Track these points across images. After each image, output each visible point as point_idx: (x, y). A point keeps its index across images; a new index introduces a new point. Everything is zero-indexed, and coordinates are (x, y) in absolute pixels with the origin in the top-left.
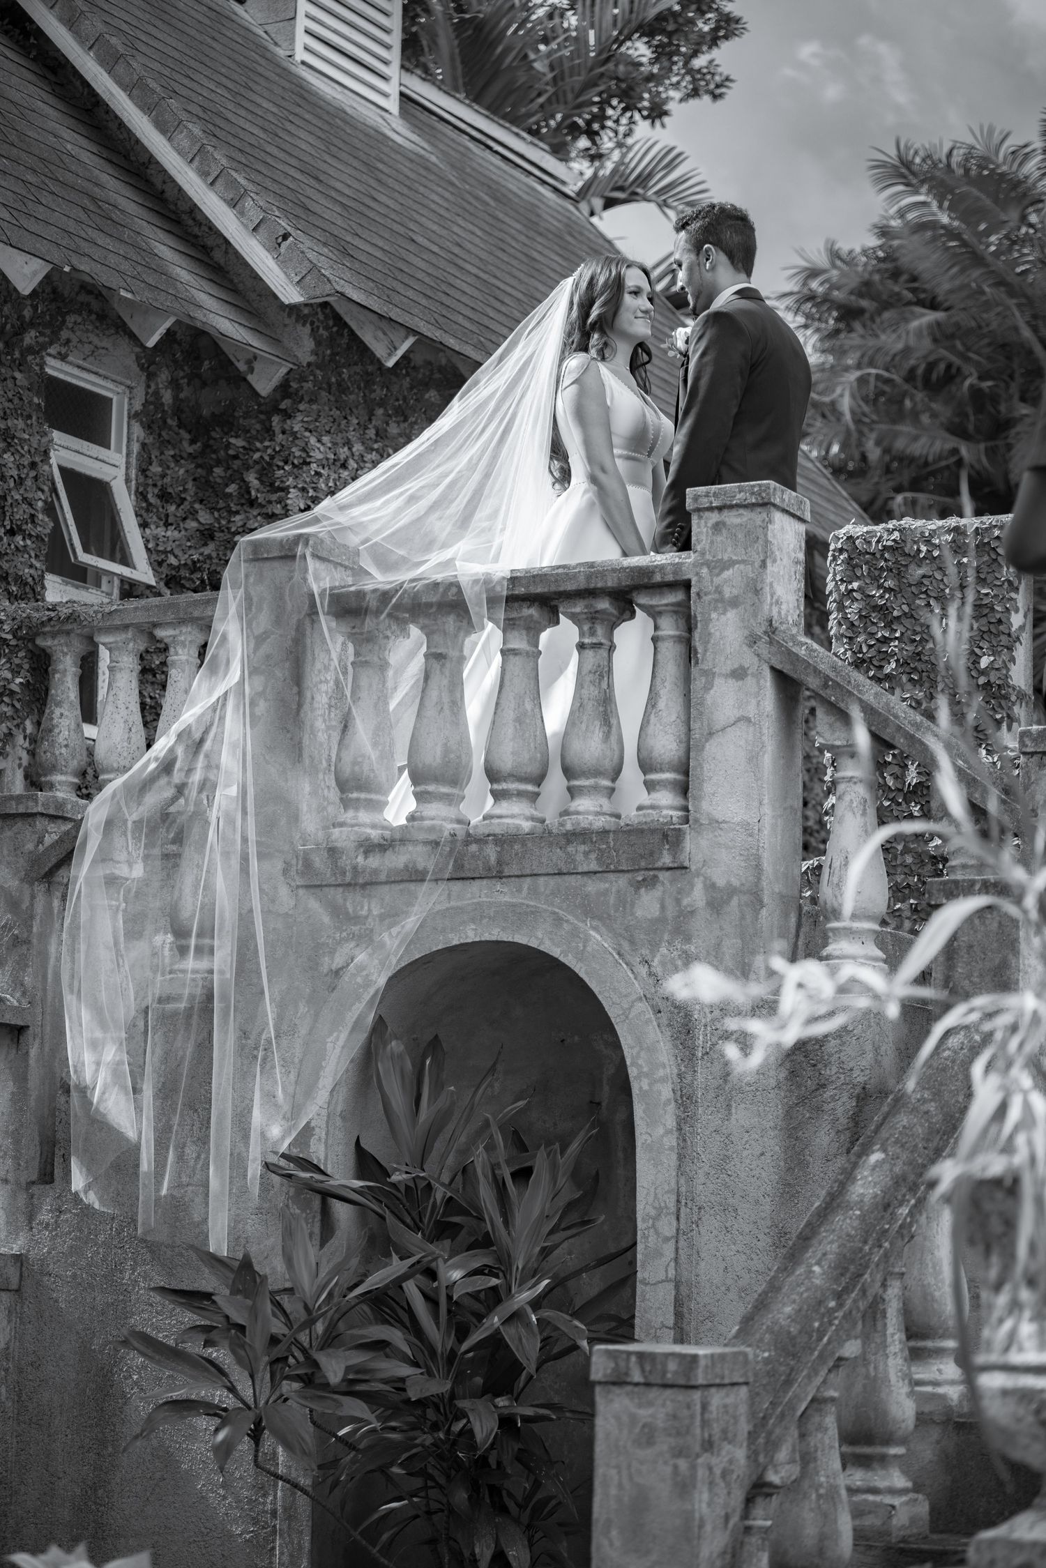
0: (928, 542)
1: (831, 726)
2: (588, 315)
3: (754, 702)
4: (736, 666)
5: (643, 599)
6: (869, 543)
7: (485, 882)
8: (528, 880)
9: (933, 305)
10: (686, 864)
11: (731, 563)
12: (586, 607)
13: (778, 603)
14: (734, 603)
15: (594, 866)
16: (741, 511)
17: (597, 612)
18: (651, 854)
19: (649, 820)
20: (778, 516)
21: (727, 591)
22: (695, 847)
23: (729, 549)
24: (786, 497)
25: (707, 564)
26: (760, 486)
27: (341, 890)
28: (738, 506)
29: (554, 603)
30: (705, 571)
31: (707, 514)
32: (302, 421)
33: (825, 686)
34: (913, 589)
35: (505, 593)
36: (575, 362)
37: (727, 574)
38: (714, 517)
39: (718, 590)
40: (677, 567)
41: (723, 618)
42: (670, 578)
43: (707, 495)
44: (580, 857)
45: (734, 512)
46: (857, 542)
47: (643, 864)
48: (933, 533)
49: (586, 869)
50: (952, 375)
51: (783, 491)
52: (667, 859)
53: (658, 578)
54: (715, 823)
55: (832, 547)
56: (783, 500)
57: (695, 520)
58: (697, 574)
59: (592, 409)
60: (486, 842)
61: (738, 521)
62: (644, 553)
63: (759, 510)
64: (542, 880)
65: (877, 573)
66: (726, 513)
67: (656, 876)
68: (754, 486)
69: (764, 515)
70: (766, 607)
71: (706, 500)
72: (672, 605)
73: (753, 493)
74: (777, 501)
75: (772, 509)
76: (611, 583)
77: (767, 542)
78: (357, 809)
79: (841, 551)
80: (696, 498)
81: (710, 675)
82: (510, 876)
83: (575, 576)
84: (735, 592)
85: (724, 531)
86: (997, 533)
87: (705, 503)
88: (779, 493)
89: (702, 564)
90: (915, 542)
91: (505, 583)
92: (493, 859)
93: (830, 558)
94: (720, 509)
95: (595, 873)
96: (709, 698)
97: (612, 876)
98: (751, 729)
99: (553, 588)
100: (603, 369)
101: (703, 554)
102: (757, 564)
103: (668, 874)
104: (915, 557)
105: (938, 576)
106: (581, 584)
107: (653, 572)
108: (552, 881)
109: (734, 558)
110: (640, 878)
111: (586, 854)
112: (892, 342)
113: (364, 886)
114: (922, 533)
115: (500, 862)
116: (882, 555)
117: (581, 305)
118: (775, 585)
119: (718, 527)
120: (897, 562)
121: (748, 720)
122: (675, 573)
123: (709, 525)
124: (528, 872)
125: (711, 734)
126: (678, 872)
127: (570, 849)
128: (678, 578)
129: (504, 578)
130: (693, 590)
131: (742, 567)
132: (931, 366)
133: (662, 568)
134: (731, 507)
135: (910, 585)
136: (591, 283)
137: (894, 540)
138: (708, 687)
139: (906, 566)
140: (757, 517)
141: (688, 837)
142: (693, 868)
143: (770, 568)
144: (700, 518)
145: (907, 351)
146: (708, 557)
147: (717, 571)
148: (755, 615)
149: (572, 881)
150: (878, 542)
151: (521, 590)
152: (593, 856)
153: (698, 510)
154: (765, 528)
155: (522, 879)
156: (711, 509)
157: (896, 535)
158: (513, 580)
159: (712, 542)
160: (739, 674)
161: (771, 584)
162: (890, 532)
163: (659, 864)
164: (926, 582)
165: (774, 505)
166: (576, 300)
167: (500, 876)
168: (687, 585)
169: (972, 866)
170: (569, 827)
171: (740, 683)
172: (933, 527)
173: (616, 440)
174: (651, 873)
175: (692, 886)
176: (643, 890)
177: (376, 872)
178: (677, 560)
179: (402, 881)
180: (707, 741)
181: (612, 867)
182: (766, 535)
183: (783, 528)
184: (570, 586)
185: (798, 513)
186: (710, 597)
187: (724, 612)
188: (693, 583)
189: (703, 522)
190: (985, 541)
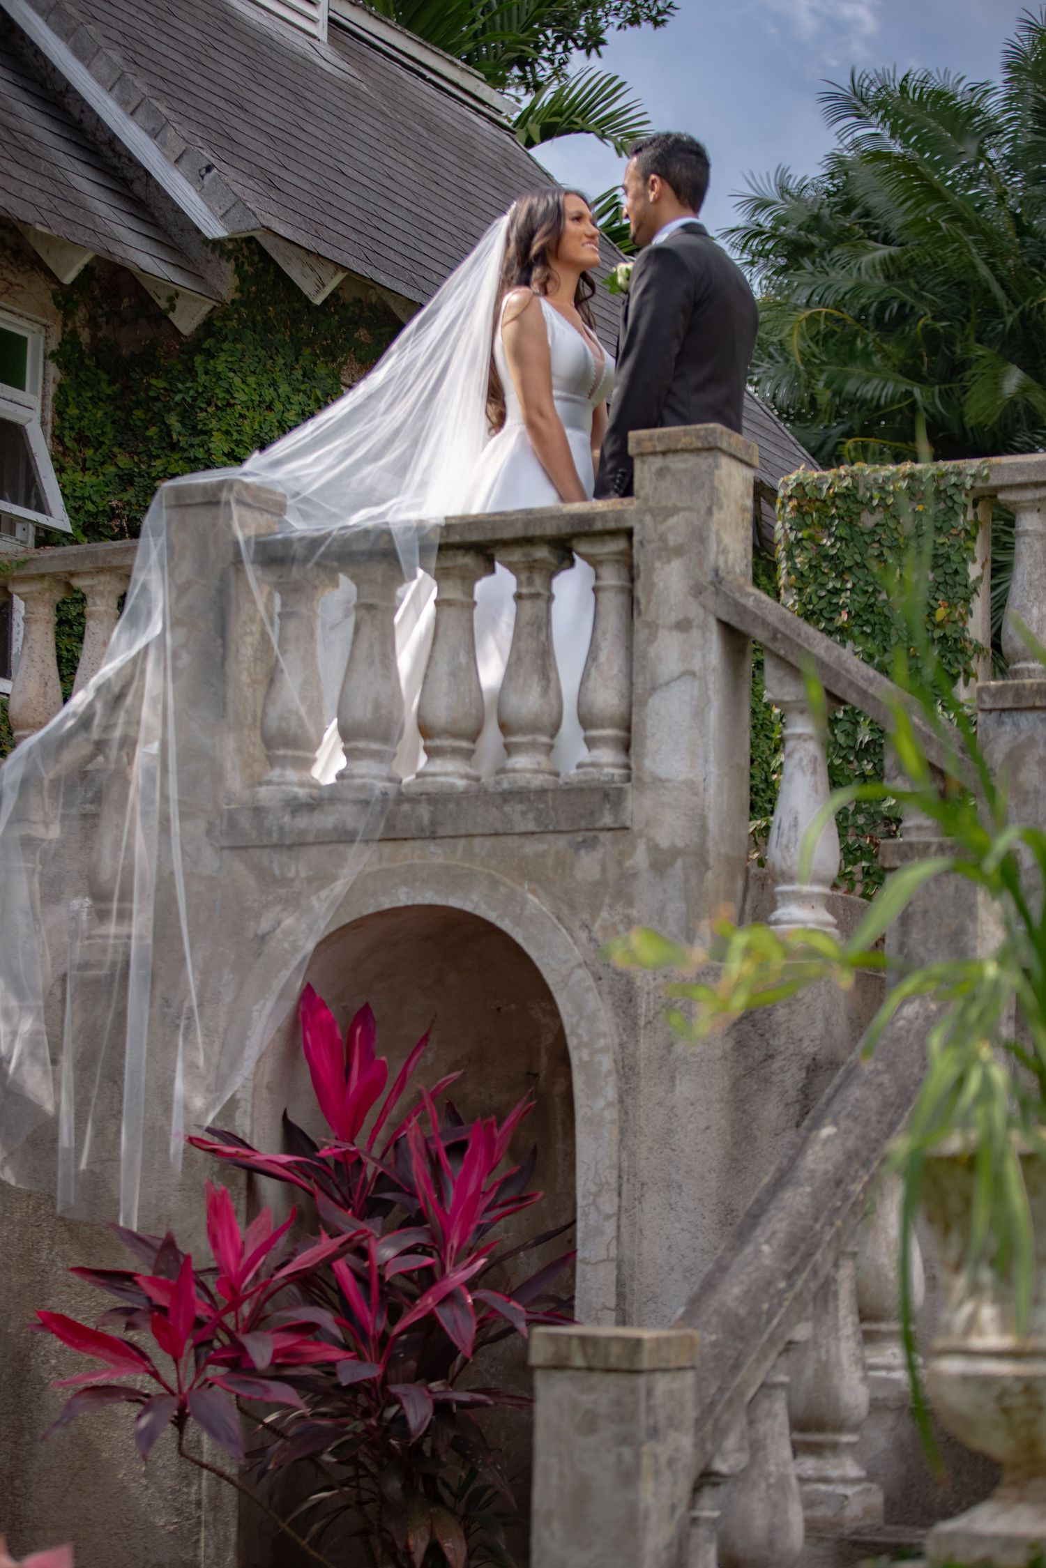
0: (881, 489)
1: (780, 680)
2: (528, 248)
3: (699, 655)
4: (681, 617)
5: (582, 547)
6: (820, 489)
7: (418, 843)
8: (463, 841)
9: (887, 241)
10: (628, 824)
11: (675, 511)
12: (524, 555)
13: (725, 551)
14: (679, 551)
15: (531, 827)
16: (687, 456)
17: (535, 561)
18: (592, 814)
19: (589, 778)
20: (725, 462)
21: (672, 540)
22: (637, 807)
23: (674, 495)
24: (733, 441)
25: (651, 511)
26: (706, 429)
27: (267, 851)
28: (683, 450)
29: (489, 552)
30: (648, 519)
31: (651, 459)
32: (226, 361)
33: (774, 638)
34: (866, 538)
35: (437, 541)
36: (513, 297)
37: (673, 521)
38: (657, 462)
39: (662, 538)
40: (619, 514)
41: (667, 568)
42: (611, 525)
43: (651, 439)
44: (517, 817)
45: (678, 457)
46: (807, 488)
47: (583, 824)
48: (887, 480)
49: (522, 829)
50: (905, 315)
51: (730, 436)
52: (608, 820)
53: (598, 526)
54: (659, 781)
55: (781, 493)
56: (730, 444)
57: (638, 465)
58: (641, 521)
59: (532, 348)
60: (419, 802)
61: (682, 466)
62: (584, 498)
63: (705, 454)
64: (477, 841)
65: (828, 521)
66: (670, 457)
67: (596, 838)
68: (699, 430)
69: (710, 460)
70: (712, 557)
71: (650, 443)
72: (615, 553)
73: (699, 437)
74: (724, 446)
75: (719, 454)
76: (550, 530)
77: (713, 489)
78: (283, 767)
79: (790, 497)
80: (639, 442)
81: (653, 627)
82: (444, 837)
83: (512, 523)
84: (680, 540)
85: (668, 477)
86: (953, 479)
87: (648, 447)
88: (725, 438)
89: (646, 511)
90: (868, 489)
91: (438, 530)
92: (426, 818)
93: (778, 505)
94: (664, 453)
95: (533, 833)
96: (652, 651)
97: (550, 837)
98: (697, 683)
99: (489, 536)
100: (546, 305)
101: (646, 500)
102: (703, 511)
103: (609, 835)
104: (867, 505)
105: (892, 524)
106: (518, 532)
107: (593, 520)
108: (488, 842)
109: (680, 505)
110: (580, 839)
111: (524, 814)
112: (841, 280)
113: (291, 847)
114: (875, 480)
115: (433, 822)
116: (833, 503)
117: (520, 240)
118: (722, 533)
119: (662, 472)
120: (848, 510)
121: (692, 674)
122: (617, 520)
123: (653, 470)
124: (463, 832)
125: (654, 689)
126: (620, 833)
127: (507, 808)
128: (620, 525)
129: (438, 526)
130: (636, 538)
131: (687, 514)
132: (883, 305)
133: (603, 515)
134: (676, 451)
135: (862, 534)
137: (847, 488)
138: (651, 639)
139: (859, 514)
140: (703, 461)
141: (630, 797)
142: (636, 828)
143: (717, 515)
144: (643, 462)
145: (858, 288)
146: (652, 503)
147: (660, 519)
148: (700, 564)
149: (511, 842)
150: (829, 488)
151: (456, 538)
152: (531, 816)
153: (641, 455)
154: (711, 474)
155: (457, 840)
156: (654, 453)
157: (847, 482)
158: (449, 526)
159: (656, 488)
160: (683, 626)
161: (718, 533)
162: (842, 478)
163: (600, 824)
164: (879, 530)
165: (721, 450)
166: (513, 236)
167: (433, 837)
168: (629, 533)
169: (927, 828)
170: (505, 785)
171: (685, 635)
172: (888, 473)
173: (555, 382)
174: (592, 834)
175: (634, 847)
176: (583, 852)
177: (303, 832)
178: (619, 507)
179: (331, 842)
180: (650, 695)
181: (551, 828)
182: (712, 481)
183: (730, 475)
184: (507, 534)
185: (746, 458)
186: (653, 546)
187: (669, 561)
188: (636, 531)
189: (646, 467)
190: (942, 488)
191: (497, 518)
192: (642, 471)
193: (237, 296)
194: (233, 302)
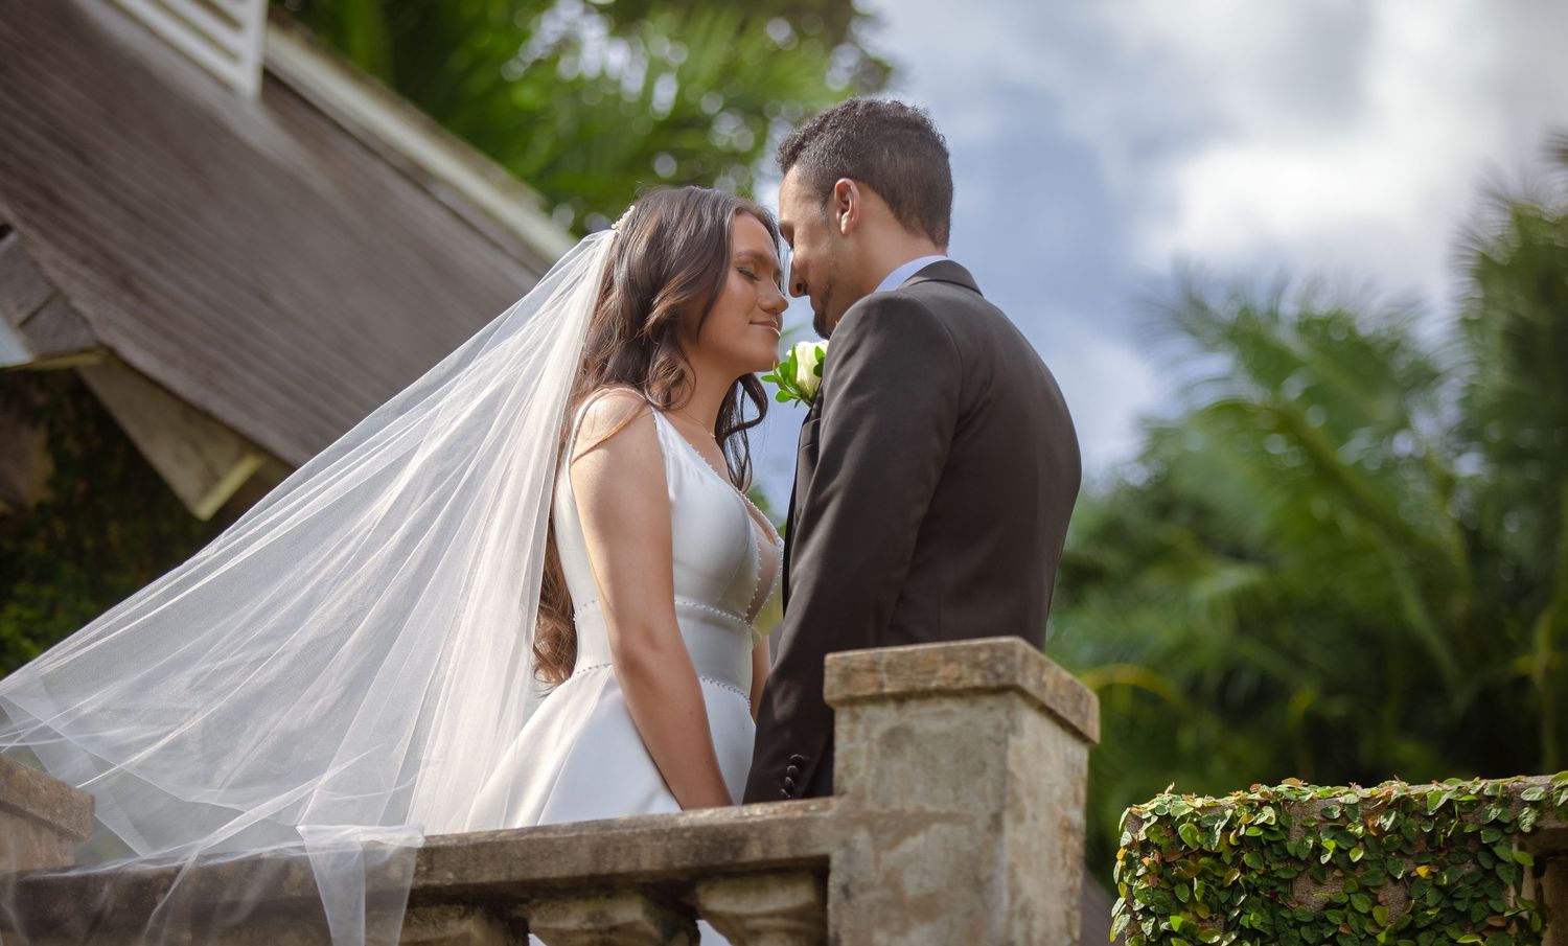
0: (1338, 831)
2: (647, 308)
5: (719, 901)
6: (1209, 831)
11: (922, 821)
12: (591, 917)
13: (1025, 913)
14: (927, 909)
16: (949, 704)
17: (614, 929)
20: (1030, 720)
21: (912, 886)
23: (920, 788)
24: (1047, 678)
25: (868, 821)
26: (992, 648)
28: (941, 693)
29: (516, 913)
30: (862, 837)
31: (871, 711)
32: (19, 618)
34: (1305, 932)
35: (409, 883)
36: (605, 405)
37: (912, 844)
38: (886, 719)
39: (892, 881)
40: (799, 828)
42: (782, 852)
43: (872, 668)
45: (931, 707)
46: (1182, 828)
48: (1349, 811)
51: (1042, 665)
53: (754, 852)
55: (1126, 838)
56: (1042, 685)
57: (842, 724)
58: (845, 844)
59: (635, 504)
61: (939, 726)
62: (726, 801)
63: (988, 701)
65: (1223, 897)
66: (913, 708)
68: (978, 649)
69: (1000, 714)
70: (999, 920)
71: (868, 679)
72: (785, 914)
73: (976, 665)
74: (1030, 685)
75: (1018, 701)
76: (649, 860)
77: (1005, 774)
79: (1145, 847)
80: (847, 675)
83: (569, 846)
84: (930, 885)
85: (909, 751)
86: (1494, 813)
87: (866, 685)
88: (1033, 669)
89: (857, 822)
90: (1309, 831)
91: (412, 862)
93: (1120, 864)
94: (900, 699)
99: (518, 873)
100: (664, 426)
101: (860, 798)
102: (981, 823)
104: (1310, 866)
105: (1362, 905)
106: (581, 864)
107: (744, 840)
109: (931, 808)
114: (1326, 811)
116: (1237, 859)
117: (631, 284)
118: (1020, 871)
119: (894, 739)
120: (1268, 874)
122: (794, 841)
123: (876, 734)
128: (802, 852)
129: (408, 850)
130: (834, 881)
131: (946, 829)
133: (763, 829)
134: (926, 695)
135: (1298, 925)
136: (657, 242)
137: (1263, 826)
139: (1289, 882)
140: (984, 717)
143: (1012, 833)
144: (855, 718)
146: (870, 805)
147: (888, 837)
148: (973, 937)
150: (1227, 829)
151: (447, 877)
153: (852, 701)
154: (1002, 743)
156: (879, 699)
157: (1268, 814)
158: (432, 854)
159: (880, 774)
161: (1012, 869)
162: (1255, 808)
164: (1334, 917)
165: (1023, 693)
166: (620, 275)
168: (817, 870)
172: (1351, 799)
173: (681, 576)
178: (799, 814)
182: (1002, 759)
183: (1039, 749)
184: (556, 870)
185: (1074, 720)
186: (872, 895)
187: (904, 930)
188: (834, 863)
189: (860, 728)
190: (1469, 829)
191: (536, 835)
192: (851, 737)
193: (46, 495)
194: (40, 507)
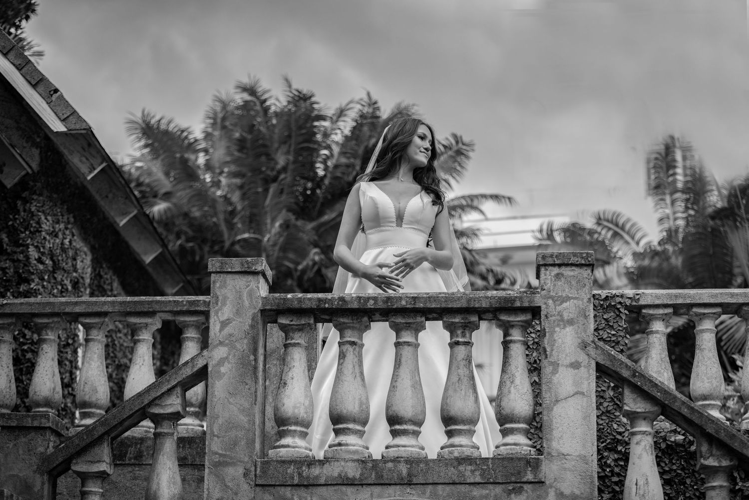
1: (634, 400)
3: (586, 383)
4: (573, 360)
7: (398, 487)
8: (430, 486)
10: (543, 480)
11: (568, 299)
12: (463, 319)
14: (571, 322)
15: (478, 479)
16: (573, 268)
17: (470, 322)
18: (519, 473)
19: (514, 452)
21: (566, 315)
22: (549, 470)
23: (567, 290)
25: (552, 298)
27: (289, 488)
28: (572, 265)
30: (550, 302)
31: (551, 268)
33: (634, 376)
37: (565, 305)
38: (556, 270)
39: (560, 314)
40: (531, 298)
41: (564, 331)
42: (525, 304)
43: (552, 255)
44: (468, 473)
45: (569, 268)
47: (513, 479)
49: (472, 481)
52: (530, 477)
53: (517, 304)
54: (563, 456)
57: (543, 270)
58: (546, 303)
60: (399, 462)
61: (572, 273)
63: (586, 268)
64: (440, 487)
66: (563, 268)
67: (522, 487)
68: (583, 253)
69: (589, 271)
70: (592, 326)
71: (550, 259)
72: (522, 321)
73: (583, 258)
76: (484, 305)
78: (293, 437)
80: (545, 257)
81: (556, 365)
82: (417, 484)
83: (459, 299)
84: (571, 316)
85: (562, 279)
89: (549, 298)
92: (405, 472)
94: (560, 265)
95: (479, 483)
96: (555, 379)
97: (491, 487)
98: (585, 399)
101: (549, 291)
102: (585, 301)
103: (530, 486)
106: (463, 304)
107: (515, 301)
108: (448, 488)
109: (570, 295)
110: (511, 488)
111: (473, 472)
113: (306, 486)
115: (410, 475)
119: (558, 276)
121: (583, 394)
122: (530, 302)
123: (553, 275)
124: (431, 481)
125: (557, 401)
126: (537, 485)
127: (461, 468)
128: (532, 305)
130: (543, 313)
131: (575, 301)
134: (567, 265)
138: (555, 372)
140: (584, 272)
141: (543, 463)
142: (547, 483)
144: (546, 270)
146: (552, 294)
147: (558, 303)
148: (585, 331)
149: (462, 488)
152: (477, 473)
153: (545, 265)
155: (425, 486)
156: (554, 265)
159: (555, 285)
160: (575, 365)
163: (525, 479)
167: (410, 484)
168: (536, 310)
169: (725, 486)
170: (456, 454)
171: (576, 371)
174: (519, 485)
175: (547, 494)
176: (513, 496)
177: (317, 477)
179: (337, 484)
180: (555, 405)
181: (491, 480)
182: (590, 284)
186: (554, 318)
187: (564, 328)
188: (542, 309)
189: (548, 272)
192: (545, 274)
